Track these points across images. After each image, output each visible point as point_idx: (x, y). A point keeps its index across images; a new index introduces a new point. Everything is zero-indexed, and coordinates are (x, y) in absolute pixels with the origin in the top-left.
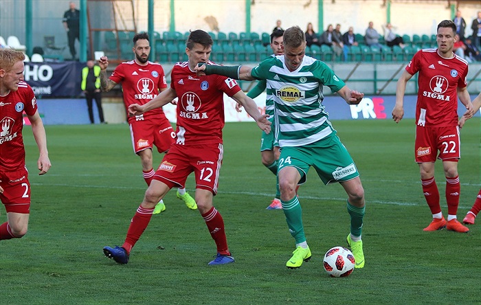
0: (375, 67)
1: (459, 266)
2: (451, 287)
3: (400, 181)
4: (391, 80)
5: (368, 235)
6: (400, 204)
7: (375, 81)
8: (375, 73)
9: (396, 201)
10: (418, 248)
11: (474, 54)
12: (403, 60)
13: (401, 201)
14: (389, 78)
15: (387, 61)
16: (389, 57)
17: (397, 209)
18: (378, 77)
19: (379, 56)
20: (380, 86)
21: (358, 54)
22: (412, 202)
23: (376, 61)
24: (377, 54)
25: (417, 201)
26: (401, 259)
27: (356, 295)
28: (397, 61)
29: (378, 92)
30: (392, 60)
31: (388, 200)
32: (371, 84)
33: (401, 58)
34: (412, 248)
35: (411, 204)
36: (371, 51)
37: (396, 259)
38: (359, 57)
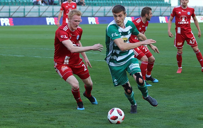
0: (10, 7)
1: (39, 78)
2: (36, 85)
3: (18, 48)
4: (15, 12)
5: (7, 67)
6: (18, 56)
7: (10, 12)
8: (10, 9)
9: (17, 55)
10: (24, 72)
11: (45, 3)
12: (19, 5)
13: (18, 55)
14: (15, 11)
15: (14, 5)
16: (15, 4)
17: (17, 58)
18: (11, 11)
19: (11, 4)
20: (11, 14)
21: (3, 3)
22: (22, 55)
23: (10, 5)
24: (10, 3)
25: (24, 55)
26: (18, 75)
27: (2, 89)
28: (18, 5)
29: (10, 16)
30: (15, 5)
31: (14, 55)
32: (8, 13)
33: (19, 4)
34: (22, 71)
35: (22, 56)
36: (8, 1)
37: (16, 75)
38: (4, 4)
